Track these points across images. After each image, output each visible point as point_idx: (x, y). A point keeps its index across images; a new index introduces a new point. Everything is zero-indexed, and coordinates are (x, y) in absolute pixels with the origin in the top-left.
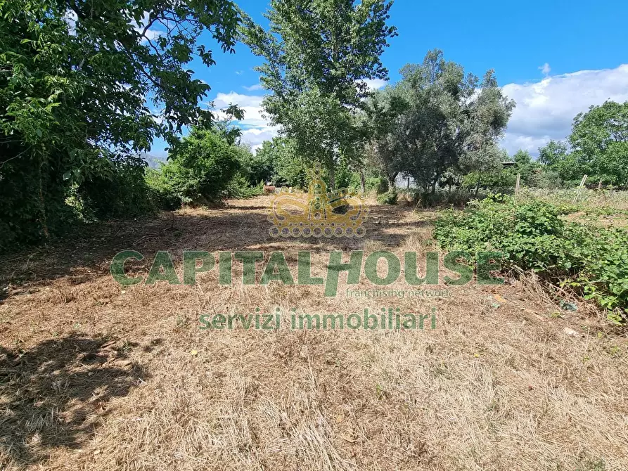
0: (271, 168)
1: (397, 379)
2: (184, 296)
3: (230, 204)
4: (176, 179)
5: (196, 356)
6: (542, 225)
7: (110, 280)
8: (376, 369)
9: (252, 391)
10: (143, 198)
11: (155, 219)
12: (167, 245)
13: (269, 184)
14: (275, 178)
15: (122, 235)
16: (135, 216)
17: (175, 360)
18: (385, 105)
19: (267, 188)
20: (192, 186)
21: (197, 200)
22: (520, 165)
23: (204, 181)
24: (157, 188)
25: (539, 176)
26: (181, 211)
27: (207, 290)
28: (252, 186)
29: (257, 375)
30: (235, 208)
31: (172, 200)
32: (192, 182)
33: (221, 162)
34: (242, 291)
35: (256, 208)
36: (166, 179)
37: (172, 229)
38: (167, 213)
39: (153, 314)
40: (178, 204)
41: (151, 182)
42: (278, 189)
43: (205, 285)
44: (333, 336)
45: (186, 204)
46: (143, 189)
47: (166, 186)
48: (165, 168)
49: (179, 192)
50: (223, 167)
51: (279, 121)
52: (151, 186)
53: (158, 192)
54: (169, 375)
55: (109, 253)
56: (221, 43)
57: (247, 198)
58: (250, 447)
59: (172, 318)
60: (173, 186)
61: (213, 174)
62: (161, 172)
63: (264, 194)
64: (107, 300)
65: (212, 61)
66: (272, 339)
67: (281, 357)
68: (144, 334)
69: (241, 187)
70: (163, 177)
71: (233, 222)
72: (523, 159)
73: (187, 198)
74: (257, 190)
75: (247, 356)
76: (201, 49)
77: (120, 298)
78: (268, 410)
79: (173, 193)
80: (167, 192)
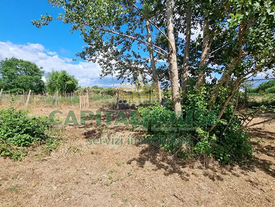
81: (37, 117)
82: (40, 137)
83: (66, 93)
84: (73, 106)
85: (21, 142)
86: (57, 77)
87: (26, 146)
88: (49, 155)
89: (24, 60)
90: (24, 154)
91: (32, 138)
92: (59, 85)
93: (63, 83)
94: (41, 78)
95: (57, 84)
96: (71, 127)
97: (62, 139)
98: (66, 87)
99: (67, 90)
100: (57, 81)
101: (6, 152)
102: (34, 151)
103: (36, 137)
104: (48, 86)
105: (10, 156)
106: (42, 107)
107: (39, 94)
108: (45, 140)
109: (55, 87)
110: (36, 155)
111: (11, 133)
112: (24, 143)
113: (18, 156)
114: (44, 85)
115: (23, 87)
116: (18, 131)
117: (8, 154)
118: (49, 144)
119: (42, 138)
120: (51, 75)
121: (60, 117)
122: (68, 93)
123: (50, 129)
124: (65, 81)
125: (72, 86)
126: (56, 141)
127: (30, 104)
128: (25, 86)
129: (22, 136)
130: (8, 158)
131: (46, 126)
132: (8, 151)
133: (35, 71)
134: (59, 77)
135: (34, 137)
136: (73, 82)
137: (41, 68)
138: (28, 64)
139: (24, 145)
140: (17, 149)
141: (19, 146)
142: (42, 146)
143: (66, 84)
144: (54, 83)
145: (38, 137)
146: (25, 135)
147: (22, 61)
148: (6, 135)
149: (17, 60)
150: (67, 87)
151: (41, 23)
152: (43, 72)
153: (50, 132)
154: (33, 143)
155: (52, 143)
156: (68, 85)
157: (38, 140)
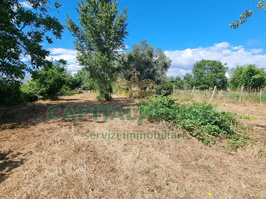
0: (81, 82)
1: (112, 154)
2: (39, 136)
3: (61, 98)
4: (35, 88)
5: (45, 154)
6: (165, 104)
7: (7, 132)
8: (106, 152)
9: (64, 162)
10: (19, 96)
11: (25, 106)
12: (32, 117)
13: (80, 89)
14: (82, 86)
15: (9, 114)
16: (15, 105)
17: (36, 156)
18: (126, 59)
19: (79, 90)
20: (43, 91)
21: (45, 97)
22: (178, 81)
23: (49, 89)
24: (26, 92)
25: (184, 85)
26: (38, 102)
27: (49, 133)
28: (72, 90)
29: (66, 157)
30: (63, 100)
31: (33, 97)
32: (43, 89)
33: (56, 81)
34: (63, 132)
35: (73, 100)
36: (30, 88)
37: (34, 110)
38: (31, 103)
39: (27, 142)
40: (36, 99)
41: (23, 89)
42: (84, 91)
43: (48, 131)
44: (95, 144)
45: (40, 99)
46: (19, 92)
47: (30, 91)
48: (30, 83)
49: (37, 93)
50: (58, 83)
51: (83, 64)
52: (23, 91)
53: (27, 94)
54: (34, 160)
55: (4, 122)
56: (55, 35)
57: (69, 96)
58: (62, 175)
59: (35, 143)
60: (34, 91)
61: (53, 86)
62: (28, 85)
63: (77, 94)
64: (6, 139)
65: (52, 42)
66: (72, 146)
67: (75, 151)
68: (24, 149)
69: (67, 91)
70: (29, 88)
71: (62, 106)
72: (179, 79)
73: (41, 96)
74: (74, 92)
75: (63, 152)
76: (47, 37)
77: (12, 138)
78: (69, 165)
79: (34, 94)
80: (31, 94)
81: (226, 112)
82: (227, 131)
83: (252, 89)
84: (261, 104)
85: (212, 131)
86: (242, 72)
87: (215, 136)
88: (236, 151)
89: (211, 60)
90: (213, 142)
91: (220, 130)
92: (244, 80)
93: (249, 78)
94: (224, 74)
95: (241, 79)
96: (260, 128)
97: (249, 138)
98: (251, 82)
99: (253, 86)
100: (241, 76)
101: (200, 136)
102: (221, 142)
103: (223, 130)
104: (231, 82)
105: (203, 140)
106: (225, 102)
107: (222, 90)
108: (231, 135)
109: (239, 83)
110: (223, 147)
111: (204, 122)
112: (213, 133)
113: (208, 142)
114: (227, 81)
115: (208, 84)
116: (210, 122)
117: (201, 138)
118: (235, 140)
119: (228, 133)
120: (236, 70)
121: (250, 115)
122: (254, 89)
123: (235, 125)
124: (251, 75)
125: (260, 80)
126: (242, 139)
127: (215, 99)
128: (210, 83)
129: (212, 126)
130: (201, 141)
131: (232, 121)
132: (202, 136)
133: (220, 68)
134: (244, 71)
135: (221, 129)
136: (261, 75)
137: (226, 64)
138: (214, 63)
139: (213, 135)
140: (208, 136)
141: (209, 134)
142: (229, 140)
143: (252, 79)
144: (237, 78)
145: (224, 130)
146: (214, 125)
147: (209, 61)
148: (200, 123)
149: (205, 61)
150: (254, 82)
151: (239, 22)
152: (227, 68)
153: (235, 128)
154: (220, 135)
155: (238, 139)
156: (254, 80)
157: (225, 133)
